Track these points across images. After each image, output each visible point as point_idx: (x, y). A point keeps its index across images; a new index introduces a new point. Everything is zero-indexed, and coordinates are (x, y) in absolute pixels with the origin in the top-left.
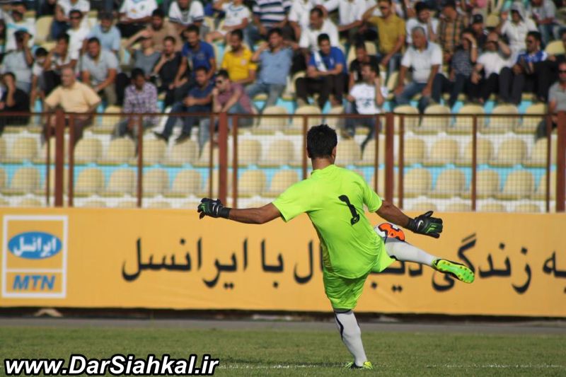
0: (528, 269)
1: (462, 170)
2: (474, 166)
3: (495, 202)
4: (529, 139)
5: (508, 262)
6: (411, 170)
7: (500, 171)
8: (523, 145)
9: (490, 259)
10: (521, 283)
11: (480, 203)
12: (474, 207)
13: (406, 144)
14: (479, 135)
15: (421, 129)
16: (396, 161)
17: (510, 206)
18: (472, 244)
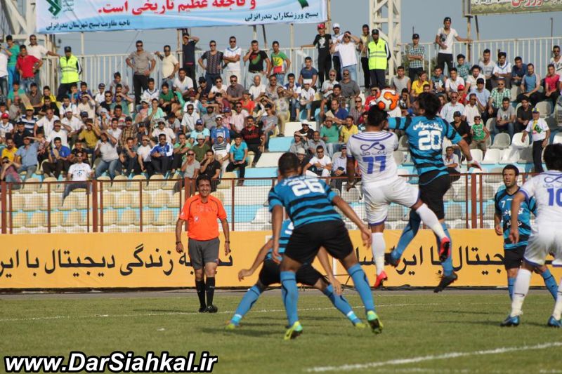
0: (171, 262)
1: (135, 210)
2: (141, 207)
3: (152, 227)
4: (170, 192)
5: (160, 259)
6: (107, 210)
7: (155, 210)
8: (167, 196)
9: (151, 257)
10: (167, 270)
11: (144, 227)
12: (141, 230)
13: (104, 197)
14: (143, 191)
15: (112, 189)
16: (99, 206)
17: (161, 229)
18: (141, 250)
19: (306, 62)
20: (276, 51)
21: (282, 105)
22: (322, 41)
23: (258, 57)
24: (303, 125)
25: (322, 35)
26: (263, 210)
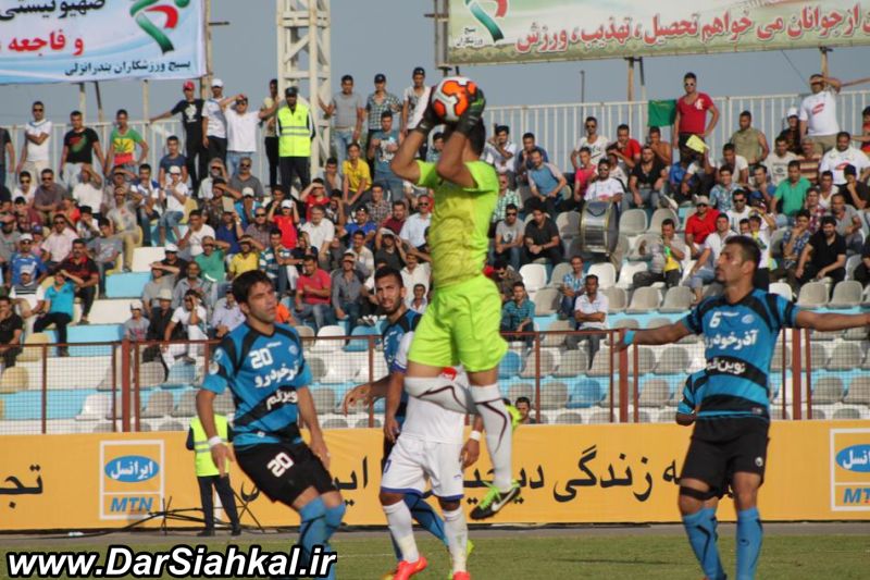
19: (169, 144)
20: (122, 127)
21: (126, 219)
22: (191, 111)
23: (83, 141)
24: (167, 252)
25: (191, 100)
26: (96, 397)
